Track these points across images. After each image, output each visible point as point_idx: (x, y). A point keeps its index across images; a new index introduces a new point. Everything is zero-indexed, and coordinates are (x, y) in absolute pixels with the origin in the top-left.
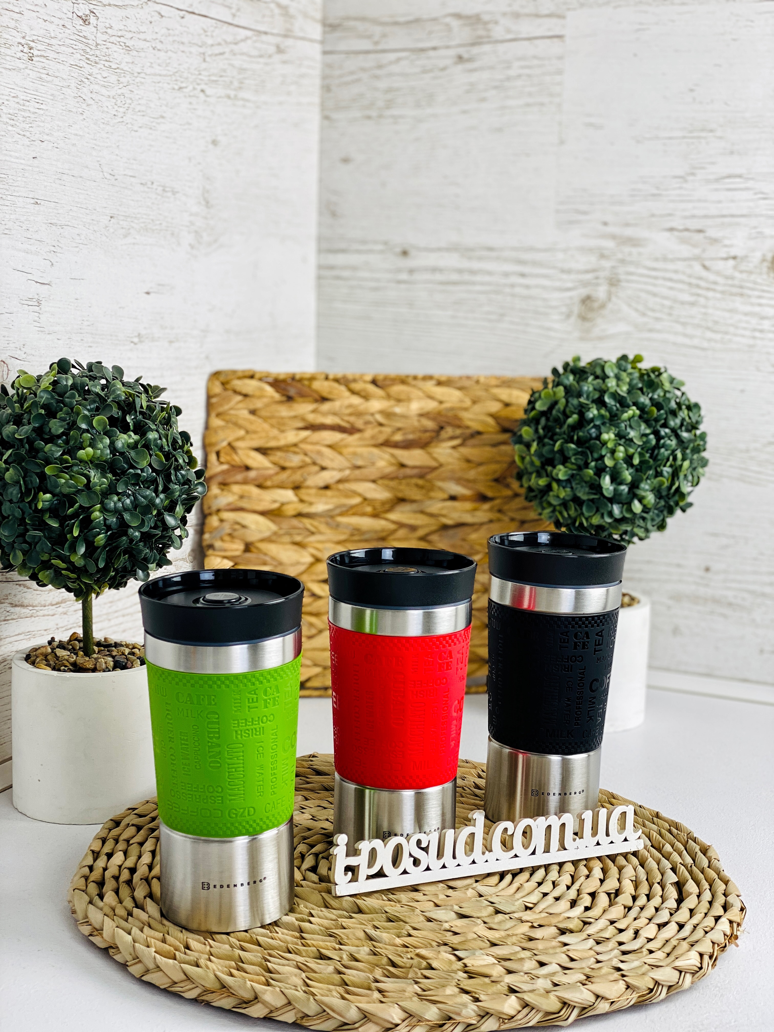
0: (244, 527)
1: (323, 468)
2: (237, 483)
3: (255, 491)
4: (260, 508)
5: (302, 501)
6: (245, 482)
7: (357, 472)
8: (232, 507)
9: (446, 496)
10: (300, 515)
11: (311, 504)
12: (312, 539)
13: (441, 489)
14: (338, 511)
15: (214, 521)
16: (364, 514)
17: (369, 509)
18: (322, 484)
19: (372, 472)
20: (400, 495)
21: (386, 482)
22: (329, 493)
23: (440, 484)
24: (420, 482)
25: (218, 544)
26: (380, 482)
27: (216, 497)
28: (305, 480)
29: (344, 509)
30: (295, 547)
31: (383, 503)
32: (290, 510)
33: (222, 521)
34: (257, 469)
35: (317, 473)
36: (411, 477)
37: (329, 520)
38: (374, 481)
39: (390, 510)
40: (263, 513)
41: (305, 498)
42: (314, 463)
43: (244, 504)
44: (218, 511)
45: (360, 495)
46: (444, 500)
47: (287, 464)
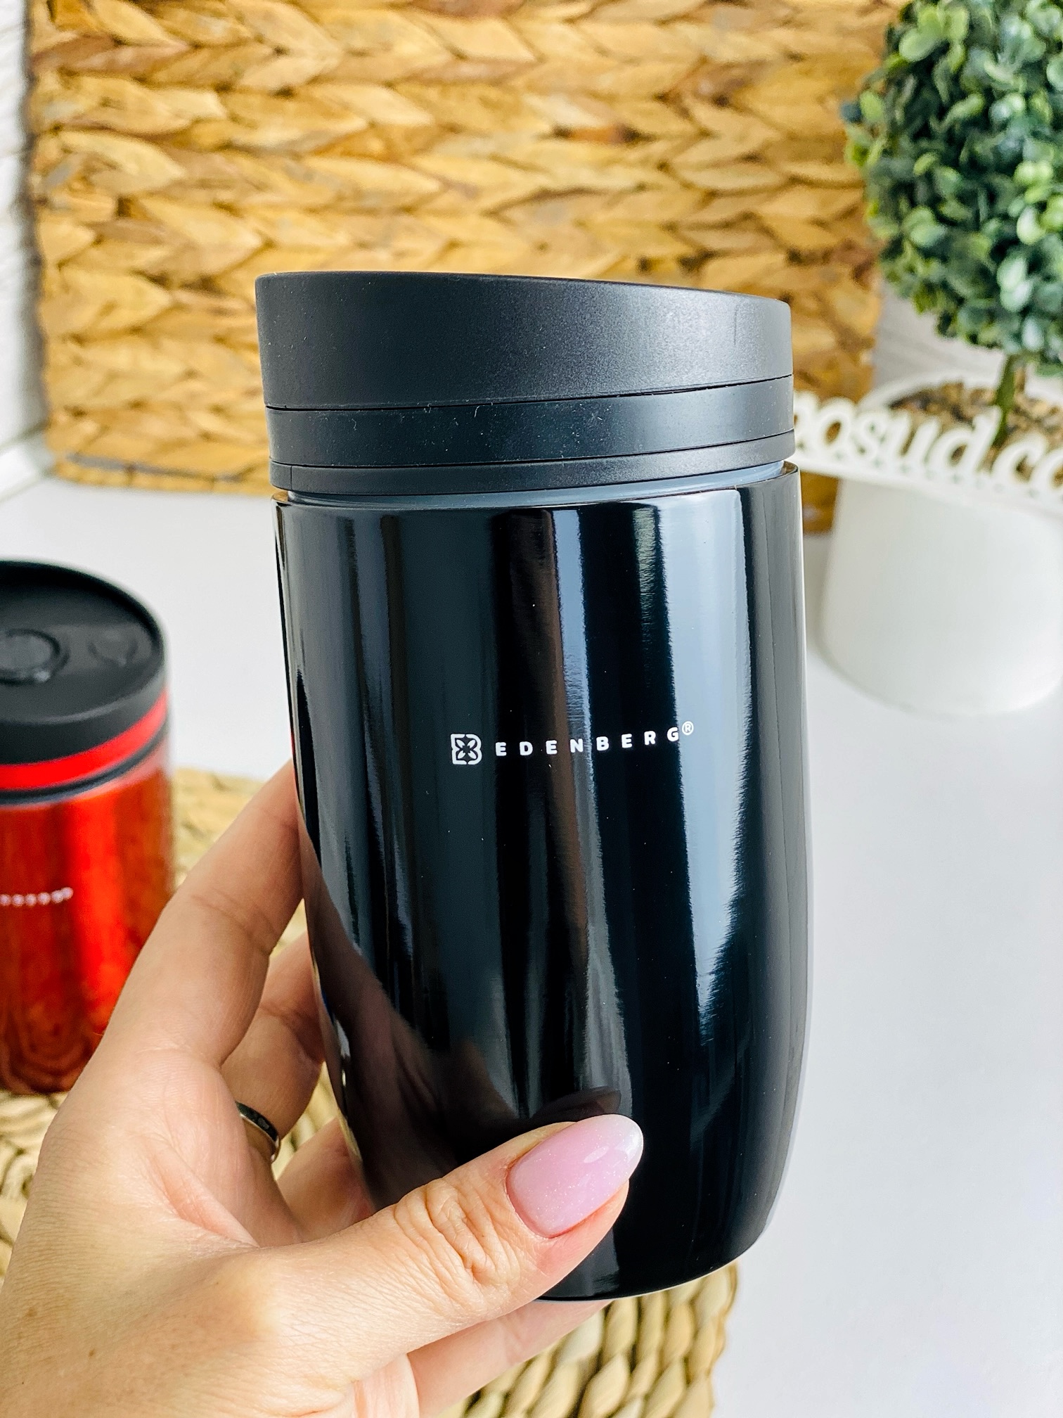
0: (112, 166)
1: (279, 51)
2: (94, 72)
3: (132, 91)
4: (146, 126)
5: (234, 118)
6: (110, 71)
7: (355, 63)
8: (86, 121)
9: (546, 127)
10: (227, 147)
11: (252, 126)
12: (257, 199)
13: (535, 113)
14: (310, 145)
15: (49, 148)
16: (365, 156)
17: (376, 146)
18: (275, 84)
19: (388, 66)
20: (448, 119)
21: (416, 89)
22: (290, 105)
23: (533, 101)
24: (493, 94)
25: (60, 198)
26: (403, 88)
27: (50, 99)
28: (238, 74)
29: (322, 142)
30: (222, 216)
31: (411, 134)
32: (207, 136)
33: (66, 151)
34: (138, 45)
35: (266, 59)
36: (473, 81)
37: (291, 163)
38: (390, 85)
39: (425, 149)
40: (154, 139)
41: (242, 113)
42: (260, 40)
43: (109, 117)
44: (57, 129)
45: (361, 113)
46: (544, 137)
47: (201, 37)
